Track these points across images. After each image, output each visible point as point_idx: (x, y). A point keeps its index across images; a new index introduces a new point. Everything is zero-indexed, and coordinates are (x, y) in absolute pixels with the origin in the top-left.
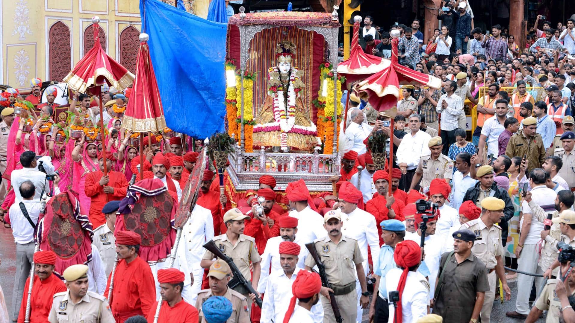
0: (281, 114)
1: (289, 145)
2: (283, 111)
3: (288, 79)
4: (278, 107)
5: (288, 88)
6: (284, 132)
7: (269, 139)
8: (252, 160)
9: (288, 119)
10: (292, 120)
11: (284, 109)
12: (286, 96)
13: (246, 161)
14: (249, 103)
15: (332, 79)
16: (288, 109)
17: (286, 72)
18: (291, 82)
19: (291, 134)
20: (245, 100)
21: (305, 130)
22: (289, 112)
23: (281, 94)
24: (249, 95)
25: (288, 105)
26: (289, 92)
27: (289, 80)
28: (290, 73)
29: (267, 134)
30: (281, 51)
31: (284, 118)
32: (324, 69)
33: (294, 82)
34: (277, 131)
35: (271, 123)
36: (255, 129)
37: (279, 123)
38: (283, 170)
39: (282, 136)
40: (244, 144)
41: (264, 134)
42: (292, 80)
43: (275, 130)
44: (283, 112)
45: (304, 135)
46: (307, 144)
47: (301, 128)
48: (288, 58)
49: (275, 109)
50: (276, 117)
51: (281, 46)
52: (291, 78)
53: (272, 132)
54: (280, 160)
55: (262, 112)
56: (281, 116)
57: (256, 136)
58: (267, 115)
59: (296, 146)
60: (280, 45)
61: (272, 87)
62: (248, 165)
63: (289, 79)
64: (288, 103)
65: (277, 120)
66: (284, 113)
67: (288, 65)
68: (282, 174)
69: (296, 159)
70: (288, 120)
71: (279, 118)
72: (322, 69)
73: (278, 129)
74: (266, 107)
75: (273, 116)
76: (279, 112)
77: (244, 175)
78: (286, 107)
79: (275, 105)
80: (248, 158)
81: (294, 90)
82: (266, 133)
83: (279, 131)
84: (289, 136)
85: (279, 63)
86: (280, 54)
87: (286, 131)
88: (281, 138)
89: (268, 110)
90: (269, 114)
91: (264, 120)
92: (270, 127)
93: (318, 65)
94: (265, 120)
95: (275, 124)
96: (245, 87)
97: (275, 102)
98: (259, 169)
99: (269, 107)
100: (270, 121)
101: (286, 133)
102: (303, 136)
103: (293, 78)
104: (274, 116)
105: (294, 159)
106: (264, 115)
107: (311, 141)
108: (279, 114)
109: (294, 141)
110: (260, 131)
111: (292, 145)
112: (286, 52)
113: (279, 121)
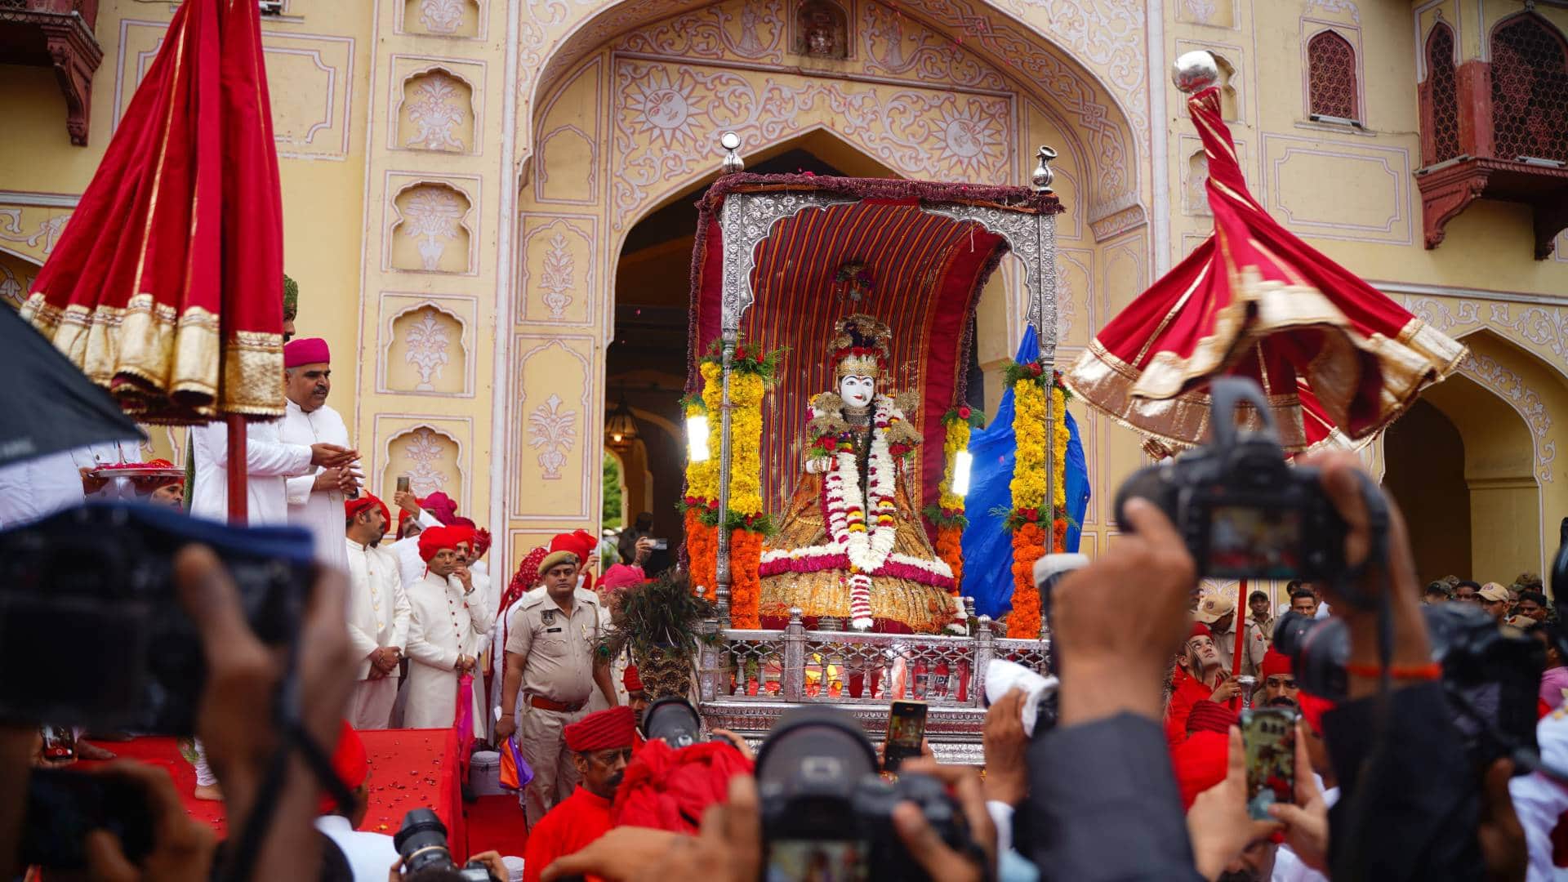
0: (851, 517)
1: (876, 615)
2: (857, 509)
3: (867, 424)
4: (838, 499)
5: (868, 447)
6: (861, 572)
7: (812, 596)
8: (756, 657)
9: (871, 533)
10: (885, 537)
11: (861, 506)
12: (864, 469)
13: (733, 657)
14: (751, 455)
15: (1037, 384)
16: (872, 507)
17: (862, 404)
18: (878, 432)
19: (884, 580)
20: (736, 446)
21: (926, 568)
22: (874, 513)
23: (848, 462)
24: (748, 428)
25: (873, 494)
26: (875, 457)
27: (872, 426)
28: (872, 408)
29: (805, 579)
30: (847, 342)
31: (860, 531)
32: (955, 422)
33: (887, 429)
34: (836, 573)
35: (818, 547)
36: (766, 565)
37: (845, 544)
38: (866, 691)
39: (855, 584)
40: (729, 598)
41: (796, 579)
42: (881, 425)
43: (830, 570)
44: (856, 513)
45: (923, 584)
46: (931, 611)
47: (912, 564)
48: (868, 363)
49: (832, 506)
50: (833, 528)
51: (847, 325)
52: (877, 420)
53: (823, 574)
54: (857, 658)
55: (789, 520)
56: (849, 525)
57: (771, 588)
58: (803, 528)
59: (900, 615)
60: (844, 324)
61: (822, 438)
62: (741, 673)
63: (872, 422)
64: (871, 490)
65: (837, 537)
66: (860, 516)
67: (867, 384)
68: (865, 707)
69: (913, 653)
70: (874, 537)
71: (845, 532)
72: (950, 422)
73: (842, 563)
74: (799, 506)
75: (823, 530)
76: (843, 515)
77: (729, 710)
78: (865, 501)
79: (830, 495)
80: (742, 649)
81: (891, 451)
82: (802, 578)
83: (843, 570)
84: (878, 585)
85: (841, 379)
86: (846, 352)
87: (869, 569)
88: (853, 591)
89: (806, 513)
90: (814, 522)
91: (794, 540)
92: (817, 558)
93: (938, 413)
94: (799, 541)
95: (833, 548)
96: (738, 399)
97: (831, 484)
98: (782, 689)
99: (810, 504)
100: (813, 541)
101: (867, 575)
102: (918, 587)
103: (884, 419)
104: (828, 526)
105: (907, 654)
106: (796, 526)
107: (942, 604)
108: (842, 519)
109: (890, 600)
110: (783, 573)
111: (885, 612)
112: (863, 346)
113: (843, 539)
